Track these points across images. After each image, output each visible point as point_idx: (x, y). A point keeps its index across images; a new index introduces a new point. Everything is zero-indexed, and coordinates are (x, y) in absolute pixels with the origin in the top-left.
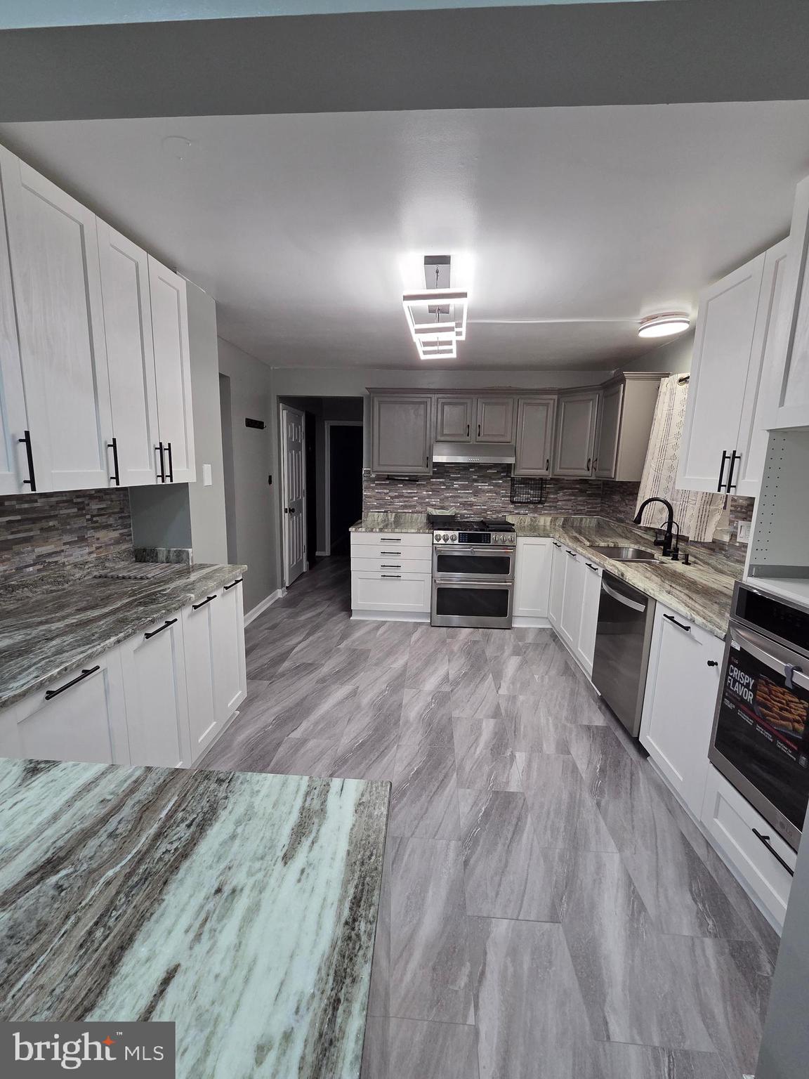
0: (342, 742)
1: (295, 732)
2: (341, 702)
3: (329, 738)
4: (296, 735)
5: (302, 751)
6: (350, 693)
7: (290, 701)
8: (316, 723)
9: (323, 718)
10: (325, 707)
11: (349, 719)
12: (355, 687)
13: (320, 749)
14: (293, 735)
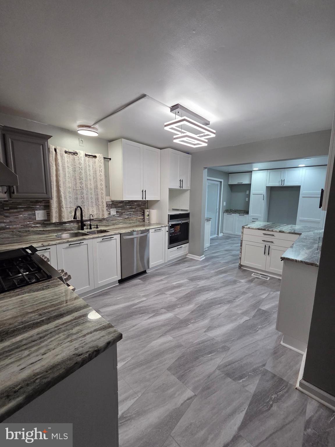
0: (227, 307)
1: (246, 319)
2: (219, 326)
3: (231, 311)
4: (246, 318)
5: (244, 310)
6: (211, 330)
7: (248, 340)
8: (236, 320)
9: (232, 321)
10: (229, 327)
11: (220, 315)
12: (207, 333)
13: (237, 308)
14: (247, 318)
